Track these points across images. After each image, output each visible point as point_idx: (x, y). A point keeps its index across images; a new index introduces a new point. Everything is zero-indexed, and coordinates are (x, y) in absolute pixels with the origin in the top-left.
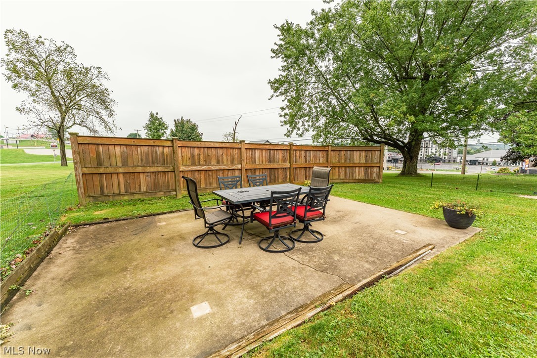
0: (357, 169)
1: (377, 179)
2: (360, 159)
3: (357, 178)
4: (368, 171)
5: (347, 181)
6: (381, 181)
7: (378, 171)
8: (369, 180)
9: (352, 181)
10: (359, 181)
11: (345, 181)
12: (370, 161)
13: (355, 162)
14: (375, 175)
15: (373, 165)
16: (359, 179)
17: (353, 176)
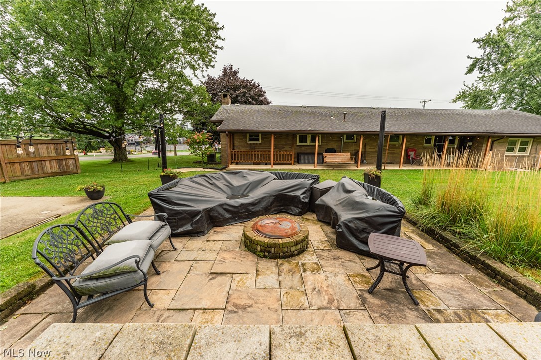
0: (48, 163)
1: (75, 170)
2: (48, 153)
3: (50, 171)
4: (62, 164)
5: (37, 176)
6: (79, 171)
7: (74, 162)
8: (66, 172)
9: (44, 175)
10: (54, 174)
11: (34, 176)
12: (62, 154)
13: (43, 156)
14: (71, 166)
15: (66, 157)
16: (52, 173)
17: (43, 171)
